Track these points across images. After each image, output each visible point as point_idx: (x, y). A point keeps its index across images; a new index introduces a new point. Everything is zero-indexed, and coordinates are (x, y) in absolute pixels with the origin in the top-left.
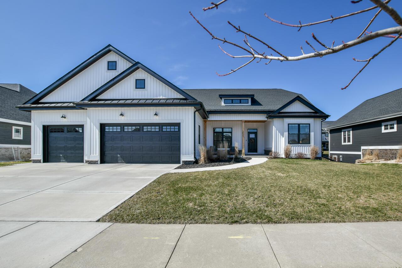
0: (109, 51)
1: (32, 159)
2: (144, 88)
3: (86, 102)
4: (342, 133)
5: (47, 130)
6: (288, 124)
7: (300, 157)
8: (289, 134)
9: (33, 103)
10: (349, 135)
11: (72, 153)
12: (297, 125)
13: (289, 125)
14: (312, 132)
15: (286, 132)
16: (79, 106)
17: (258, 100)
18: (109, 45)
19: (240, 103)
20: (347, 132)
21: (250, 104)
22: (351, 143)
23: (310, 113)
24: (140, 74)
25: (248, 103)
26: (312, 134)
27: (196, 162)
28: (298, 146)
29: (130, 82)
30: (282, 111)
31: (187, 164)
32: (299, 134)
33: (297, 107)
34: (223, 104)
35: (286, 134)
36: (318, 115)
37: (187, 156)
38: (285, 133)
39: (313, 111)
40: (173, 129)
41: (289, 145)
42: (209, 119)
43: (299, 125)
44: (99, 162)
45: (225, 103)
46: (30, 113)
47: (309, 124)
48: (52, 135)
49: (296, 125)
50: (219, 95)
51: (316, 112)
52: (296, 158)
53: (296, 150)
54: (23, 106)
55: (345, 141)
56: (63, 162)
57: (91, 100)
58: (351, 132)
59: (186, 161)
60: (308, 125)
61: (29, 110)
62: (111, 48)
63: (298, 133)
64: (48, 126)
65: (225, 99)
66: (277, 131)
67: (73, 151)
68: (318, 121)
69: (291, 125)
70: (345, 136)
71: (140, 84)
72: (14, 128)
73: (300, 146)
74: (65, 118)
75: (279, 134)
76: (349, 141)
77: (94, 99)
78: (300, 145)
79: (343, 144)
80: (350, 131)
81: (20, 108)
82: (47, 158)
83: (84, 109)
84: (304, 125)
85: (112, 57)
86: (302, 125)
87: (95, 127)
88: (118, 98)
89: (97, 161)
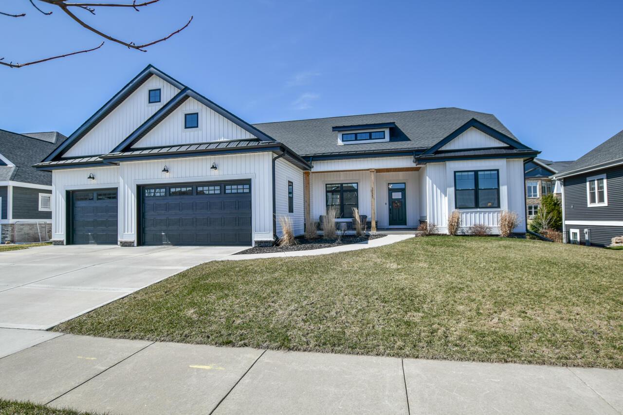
0: (150, 75)
1: (53, 239)
2: (197, 127)
3: (117, 154)
4: (588, 184)
5: (71, 197)
6: (455, 172)
7: (480, 233)
8: (456, 190)
9: (53, 160)
10: (601, 188)
11: (103, 231)
12: (473, 173)
13: (457, 174)
14: (503, 185)
15: (450, 187)
16: (108, 161)
17: (404, 132)
18: (150, 66)
19: (371, 138)
20: (596, 182)
21: (387, 139)
22: (605, 204)
23: (498, 150)
24: (191, 106)
25: (384, 138)
26: (504, 190)
27: (276, 244)
28: (476, 212)
29: (177, 118)
30: (444, 148)
31: (263, 246)
32: (477, 190)
33: (474, 139)
34: (341, 143)
35: (451, 190)
36: (515, 151)
37: (262, 233)
38: (448, 189)
39: (506, 145)
40: (240, 189)
41: (457, 210)
42: (313, 170)
43: (476, 172)
44: (135, 244)
45: (343, 141)
46: (50, 173)
47: (498, 170)
48: (80, 204)
49: (470, 173)
50: (333, 128)
51: (511, 148)
52: (471, 236)
53: (470, 219)
54: (40, 164)
55: (593, 201)
56: (92, 243)
57: (124, 150)
58: (605, 181)
59: (261, 242)
60: (496, 172)
61: (48, 169)
62: (152, 69)
63: (474, 188)
64: (74, 191)
66: (435, 186)
67: (104, 228)
68: (518, 165)
69: (460, 174)
70: (592, 189)
71: (192, 121)
72: (41, 195)
73: (480, 212)
74: (93, 178)
75: (439, 191)
76: (601, 200)
77: (128, 149)
78: (479, 210)
79: (590, 205)
80: (603, 179)
81: (38, 167)
82: (71, 239)
83: (116, 164)
84: (486, 173)
85: (154, 83)
86: (482, 173)
87: (130, 191)
88: (172, 144)
89: (133, 242)
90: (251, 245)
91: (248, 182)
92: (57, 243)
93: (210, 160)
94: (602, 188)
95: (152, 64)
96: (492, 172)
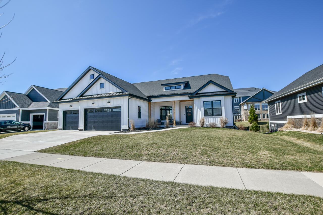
0: (90, 70)
2: (104, 88)
3: (78, 98)
4: (275, 104)
5: (65, 113)
6: (204, 102)
7: (213, 126)
8: (204, 109)
9: (59, 100)
11: (75, 125)
12: (211, 102)
13: (205, 102)
14: (223, 106)
15: (202, 107)
16: (75, 100)
17: (190, 85)
18: (90, 67)
19: (176, 88)
20: (278, 104)
21: (182, 88)
22: (281, 113)
23: (221, 92)
24: (102, 80)
25: (181, 88)
26: (223, 108)
27: (128, 130)
28: (212, 118)
29: (98, 85)
30: (200, 92)
31: (124, 130)
32: (212, 109)
33: (212, 88)
34: (164, 90)
35: (202, 109)
36: (227, 93)
37: (124, 126)
38: (201, 108)
39: (224, 90)
40: (118, 110)
41: (205, 117)
42: (152, 102)
43: (212, 102)
44: (83, 130)
45: (165, 90)
46: (57, 105)
47: (221, 101)
48: (68, 116)
49: (210, 102)
50: (161, 85)
51: (226, 91)
52: (210, 127)
53: (209, 121)
54: (55, 102)
55: (277, 112)
56: (71, 130)
57: (80, 97)
59: (124, 129)
60: (220, 101)
61: (58, 103)
62: (91, 68)
63: (211, 108)
64: (66, 111)
65: (165, 87)
66: (197, 107)
67: (75, 124)
68: (229, 98)
69: (206, 102)
70: (277, 107)
71: (102, 86)
73: (214, 118)
74: (72, 106)
75: (198, 109)
77: (82, 96)
78: (213, 117)
79: (277, 114)
80: (279, 102)
81: (54, 103)
82: (64, 128)
83: (78, 101)
84: (216, 102)
85: (92, 72)
86: (215, 102)
87: (82, 111)
88: (92, 95)
89: (83, 129)
90: (121, 130)
91: (120, 107)
92: (60, 129)
93: (107, 100)
94: (279, 106)
95: (91, 66)
96: (219, 101)
